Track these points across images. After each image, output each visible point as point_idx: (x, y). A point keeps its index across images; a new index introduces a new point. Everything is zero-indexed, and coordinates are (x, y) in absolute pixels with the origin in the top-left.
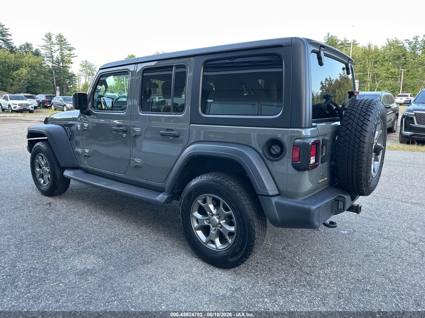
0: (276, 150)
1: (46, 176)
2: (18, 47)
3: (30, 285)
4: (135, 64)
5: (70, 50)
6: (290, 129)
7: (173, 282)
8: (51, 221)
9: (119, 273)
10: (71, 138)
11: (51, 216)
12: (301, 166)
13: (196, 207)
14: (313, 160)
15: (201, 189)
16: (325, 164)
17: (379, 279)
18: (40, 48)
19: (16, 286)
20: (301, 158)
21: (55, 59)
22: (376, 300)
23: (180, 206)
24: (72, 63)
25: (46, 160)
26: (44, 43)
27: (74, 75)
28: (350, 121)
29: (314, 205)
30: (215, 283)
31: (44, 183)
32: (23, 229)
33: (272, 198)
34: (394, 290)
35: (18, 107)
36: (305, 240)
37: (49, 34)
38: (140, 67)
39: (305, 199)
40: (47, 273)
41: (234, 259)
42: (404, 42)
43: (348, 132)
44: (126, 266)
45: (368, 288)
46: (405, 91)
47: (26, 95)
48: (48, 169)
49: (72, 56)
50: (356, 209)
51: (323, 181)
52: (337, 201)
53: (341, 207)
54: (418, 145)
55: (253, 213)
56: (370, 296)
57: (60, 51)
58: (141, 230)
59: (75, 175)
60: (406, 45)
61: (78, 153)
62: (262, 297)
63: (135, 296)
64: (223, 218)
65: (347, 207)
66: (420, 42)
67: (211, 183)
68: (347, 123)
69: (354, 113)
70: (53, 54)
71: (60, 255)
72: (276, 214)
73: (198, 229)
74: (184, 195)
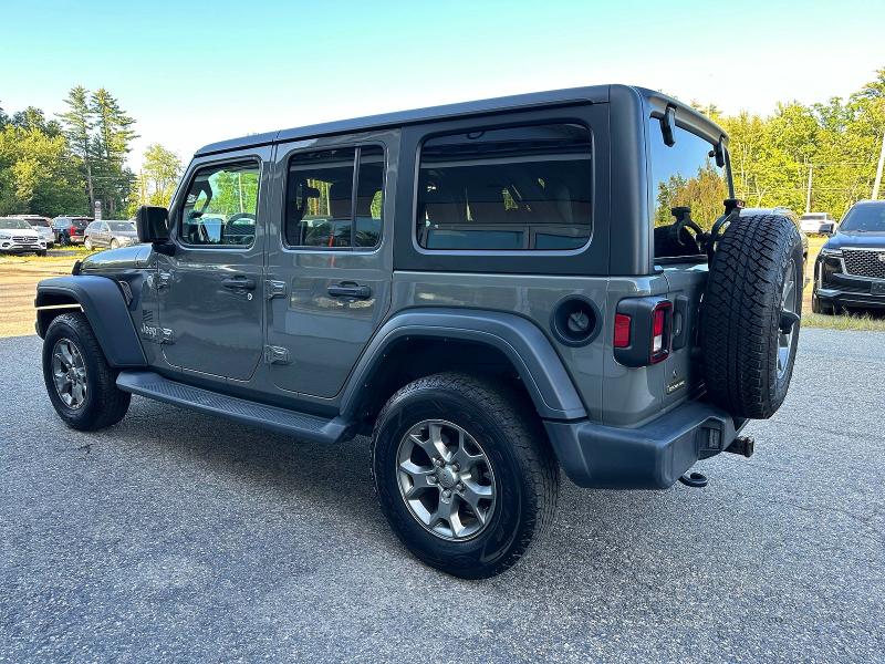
0: (580, 324)
1: (78, 388)
2: (11, 117)
3: (48, 626)
4: (272, 143)
5: (123, 125)
6: (608, 279)
7: (364, 612)
8: (92, 484)
9: (245, 597)
10: (132, 305)
11: (91, 475)
12: (634, 357)
13: (406, 449)
14: (657, 345)
15: (418, 410)
16: (679, 351)
17: (800, 595)
18: (59, 119)
19: (19, 630)
20: (633, 339)
21: (91, 142)
22: (799, 641)
23: (372, 449)
24: (128, 151)
25: (76, 352)
26: (68, 109)
27: (132, 176)
28: (732, 262)
29: (662, 438)
30: (457, 613)
31: (75, 402)
32: (30, 503)
33: (572, 425)
34: (833, 618)
35: (13, 245)
36: (637, 516)
37: (80, 90)
38: (284, 151)
39: (642, 427)
40: (85, 599)
41: (492, 557)
42: (812, 108)
43: (727, 284)
44: (261, 580)
45: (779, 614)
46: (816, 208)
47: (29, 217)
48: (83, 371)
49: (128, 136)
50: (744, 448)
51: (677, 389)
52: (705, 429)
53: (713, 443)
54: (851, 315)
55: (530, 454)
56: (784, 632)
57: (102, 125)
58: (288, 502)
59: (141, 383)
60: (817, 114)
61: (147, 337)
62: (558, 639)
63: (283, 645)
64: (466, 470)
65: (727, 443)
66: (844, 109)
67: (437, 394)
68: (725, 266)
69: (738, 245)
70: (88, 132)
71: (114, 559)
72: (583, 460)
73: (414, 496)
74: (380, 425)
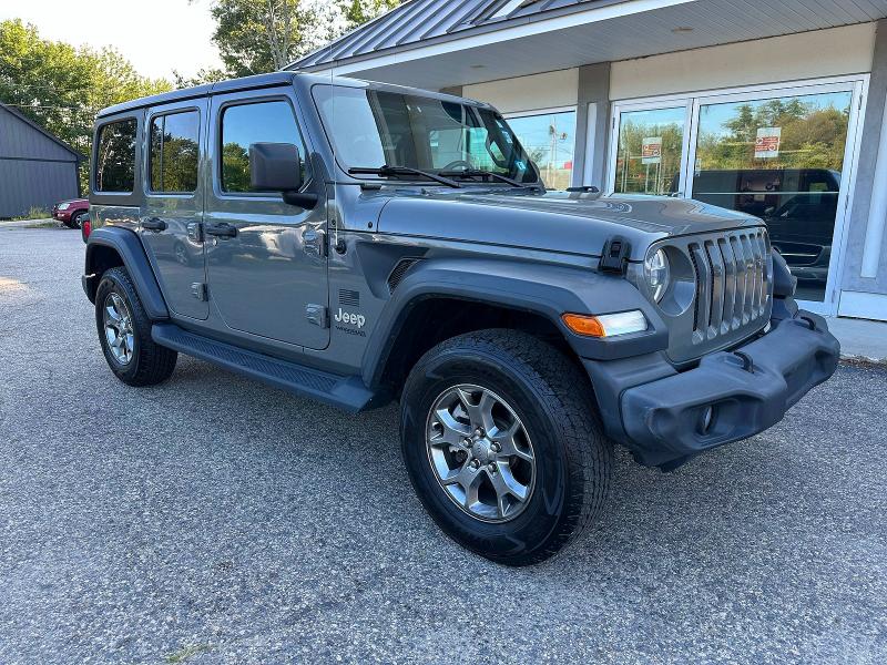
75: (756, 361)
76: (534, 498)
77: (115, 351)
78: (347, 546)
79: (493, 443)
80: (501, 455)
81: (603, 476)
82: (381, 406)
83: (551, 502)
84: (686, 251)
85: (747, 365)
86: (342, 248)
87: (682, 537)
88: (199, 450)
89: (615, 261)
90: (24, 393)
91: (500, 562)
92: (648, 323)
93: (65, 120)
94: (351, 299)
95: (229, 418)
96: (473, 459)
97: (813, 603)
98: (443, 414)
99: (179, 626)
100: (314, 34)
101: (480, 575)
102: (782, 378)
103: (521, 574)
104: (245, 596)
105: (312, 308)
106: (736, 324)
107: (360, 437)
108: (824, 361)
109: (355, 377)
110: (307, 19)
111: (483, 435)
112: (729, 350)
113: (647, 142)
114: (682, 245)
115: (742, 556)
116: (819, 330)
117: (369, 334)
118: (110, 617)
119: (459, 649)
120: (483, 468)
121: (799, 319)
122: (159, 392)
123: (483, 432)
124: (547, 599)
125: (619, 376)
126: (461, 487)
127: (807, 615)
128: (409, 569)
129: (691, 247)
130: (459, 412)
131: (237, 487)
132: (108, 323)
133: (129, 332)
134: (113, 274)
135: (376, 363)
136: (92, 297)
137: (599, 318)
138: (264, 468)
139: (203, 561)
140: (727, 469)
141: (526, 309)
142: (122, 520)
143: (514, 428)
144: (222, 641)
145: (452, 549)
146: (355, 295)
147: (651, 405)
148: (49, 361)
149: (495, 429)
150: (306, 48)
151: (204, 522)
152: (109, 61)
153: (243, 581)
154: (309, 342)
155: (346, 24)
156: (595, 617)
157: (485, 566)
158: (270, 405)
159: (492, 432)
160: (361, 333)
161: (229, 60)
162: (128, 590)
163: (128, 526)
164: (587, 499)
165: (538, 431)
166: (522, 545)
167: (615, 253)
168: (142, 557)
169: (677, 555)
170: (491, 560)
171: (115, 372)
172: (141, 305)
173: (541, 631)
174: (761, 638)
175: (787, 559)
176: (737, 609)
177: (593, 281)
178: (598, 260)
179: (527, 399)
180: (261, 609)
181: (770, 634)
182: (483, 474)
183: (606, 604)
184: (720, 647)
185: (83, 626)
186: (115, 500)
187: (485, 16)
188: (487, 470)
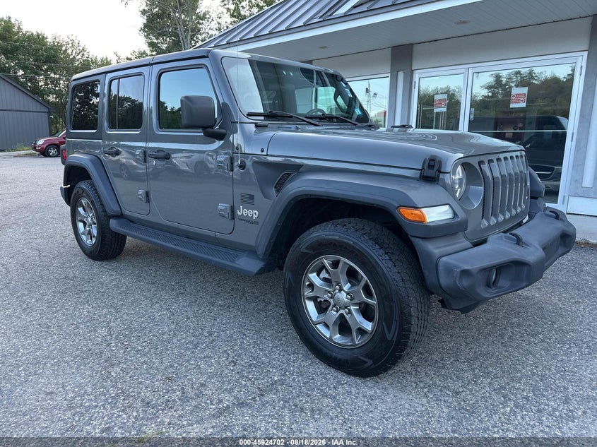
75: (524, 239)
76: (377, 330)
77: (84, 237)
78: (250, 365)
79: (348, 294)
80: (353, 302)
81: (424, 313)
82: (269, 271)
83: (389, 331)
84: (477, 166)
85: (519, 241)
86: (242, 166)
87: (476, 358)
88: (145, 303)
89: (431, 173)
90: (23, 265)
91: (355, 375)
92: (455, 213)
93: (40, 84)
94: (249, 200)
95: (163, 281)
96: (334, 306)
97: (567, 401)
98: (313, 277)
99: (142, 419)
100: (209, 27)
101: (342, 384)
102: (541, 250)
103: (370, 382)
104: (185, 399)
105: (222, 206)
106: (508, 215)
107: (253, 293)
108: (566, 240)
109: (251, 252)
110: (204, 17)
111: (341, 290)
112: (505, 232)
113: (437, 97)
114: (474, 161)
115: (518, 371)
116: (562, 220)
117: (260, 224)
118: (94, 413)
119: (332, 433)
120: (342, 311)
121: (548, 212)
122: (114, 264)
123: (340, 287)
124: (389, 400)
125: (437, 248)
126: (327, 326)
127: (564, 409)
128: (294, 380)
129: (480, 163)
130: (324, 274)
131: (173, 327)
132: (79, 218)
133: (94, 224)
134: (83, 185)
135: (267, 242)
136: (68, 201)
137: (423, 210)
138: (190, 314)
139: (154, 376)
140: (501, 314)
141: (373, 204)
142: (98, 349)
143: (363, 283)
144: (172, 429)
145: (322, 367)
146: (252, 197)
147: (458, 268)
148: (38, 244)
149: (349, 285)
150: (203, 36)
151: (153, 350)
152: (71, 45)
153: (183, 389)
154: (220, 229)
155: (230, 20)
156: (422, 411)
157: (345, 379)
158: (190, 273)
159: (347, 287)
160: (255, 222)
161: (152, 45)
162: (105, 395)
163: (101, 353)
164: (414, 328)
165: (379, 283)
166: (370, 362)
167: (431, 167)
168: (113, 373)
169: (473, 370)
170: (349, 373)
171: (84, 252)
172: (102, 204)
173: (387, 420)
174: (535, 424)
175: (547, 372)
176: (517, 406)
177: (417, 186)
178: (420, 172)
179: (371, 262)
180: (196, 407)
181: (541, 423)
182: (342, 316)
183: (428, 403)
184: (508, 430)
185: (77, 419)
186: (91, 335)
187: (329, 14)
188: (344, 313)
